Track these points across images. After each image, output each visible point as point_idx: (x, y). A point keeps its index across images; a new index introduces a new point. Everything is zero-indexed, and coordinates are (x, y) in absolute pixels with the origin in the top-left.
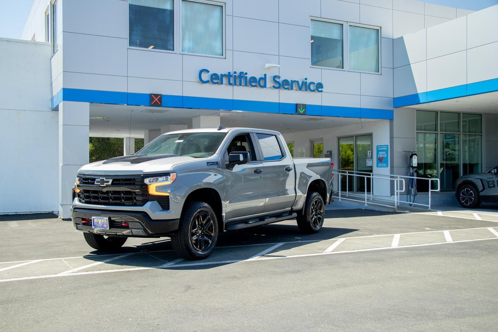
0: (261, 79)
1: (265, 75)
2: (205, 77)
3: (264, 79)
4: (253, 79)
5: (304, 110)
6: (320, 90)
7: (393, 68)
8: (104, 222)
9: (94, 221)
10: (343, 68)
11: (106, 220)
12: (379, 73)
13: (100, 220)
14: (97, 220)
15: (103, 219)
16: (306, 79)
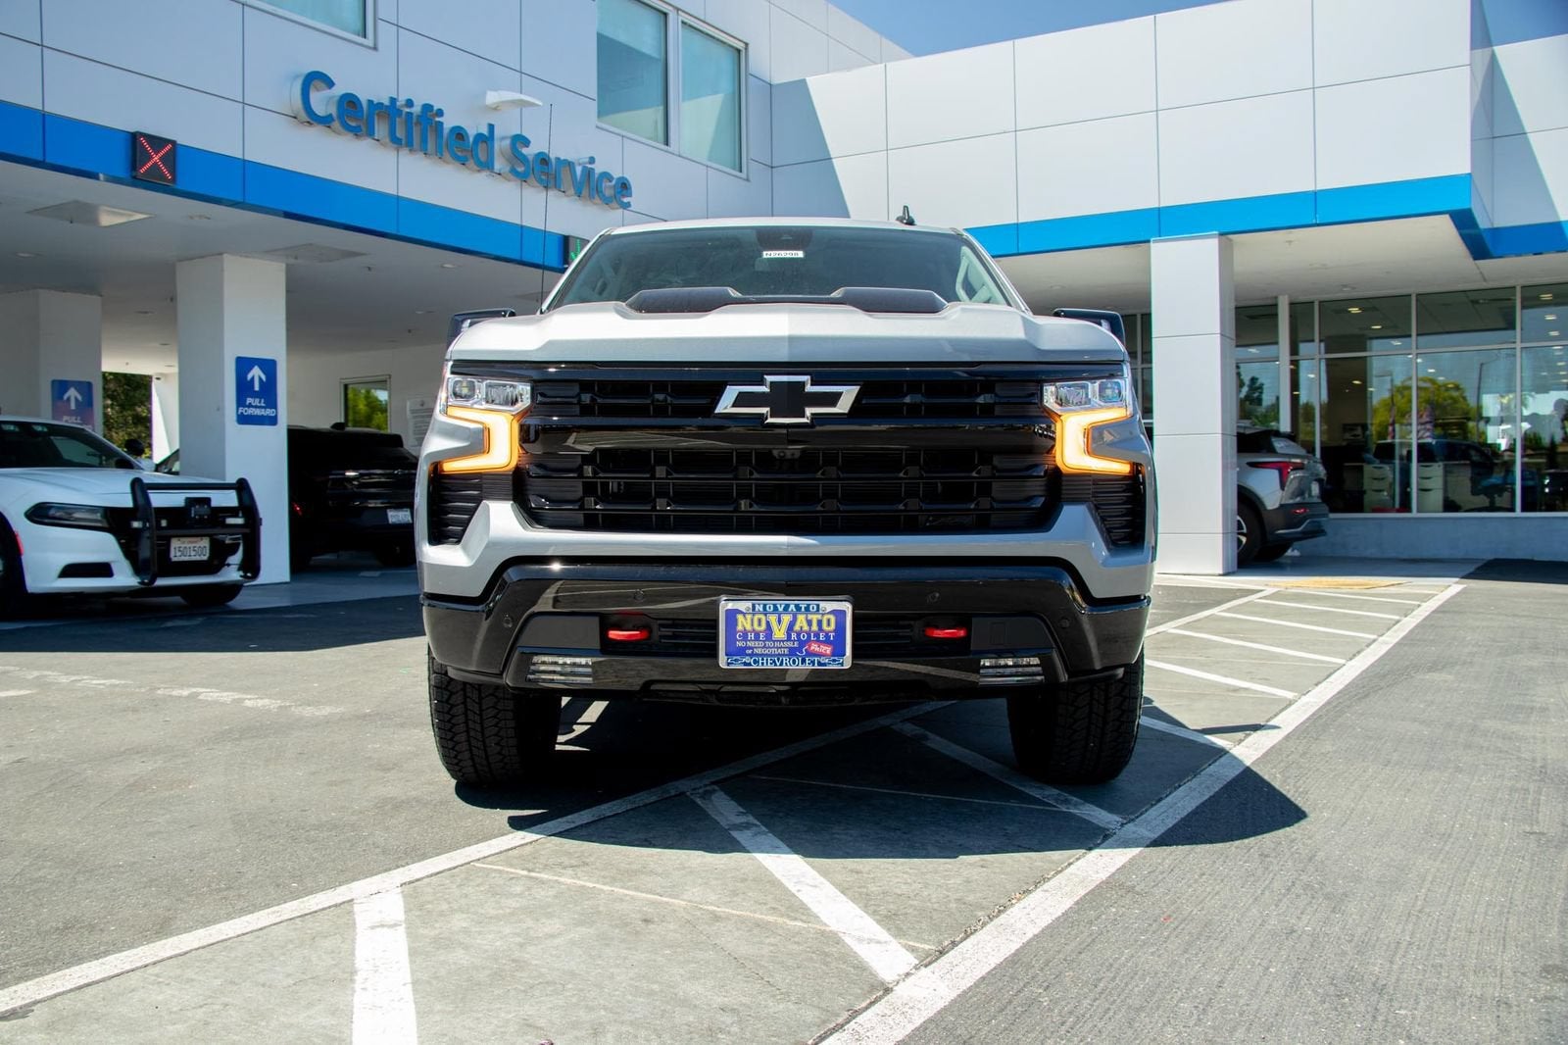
0: (480, 137)
1: (491, 127)
2: (322, 102)
3: (486, 139)
4: (459, 134)
6: (626, 200)
7: (772, 167)
8: (815, 627)
9: (736, 625)
10: (667, 143)
11: (833, 618)
12: (743, 175)
13: (787, 619)
14: (760, 621)
15: (807, 609)
16: (592, 160)
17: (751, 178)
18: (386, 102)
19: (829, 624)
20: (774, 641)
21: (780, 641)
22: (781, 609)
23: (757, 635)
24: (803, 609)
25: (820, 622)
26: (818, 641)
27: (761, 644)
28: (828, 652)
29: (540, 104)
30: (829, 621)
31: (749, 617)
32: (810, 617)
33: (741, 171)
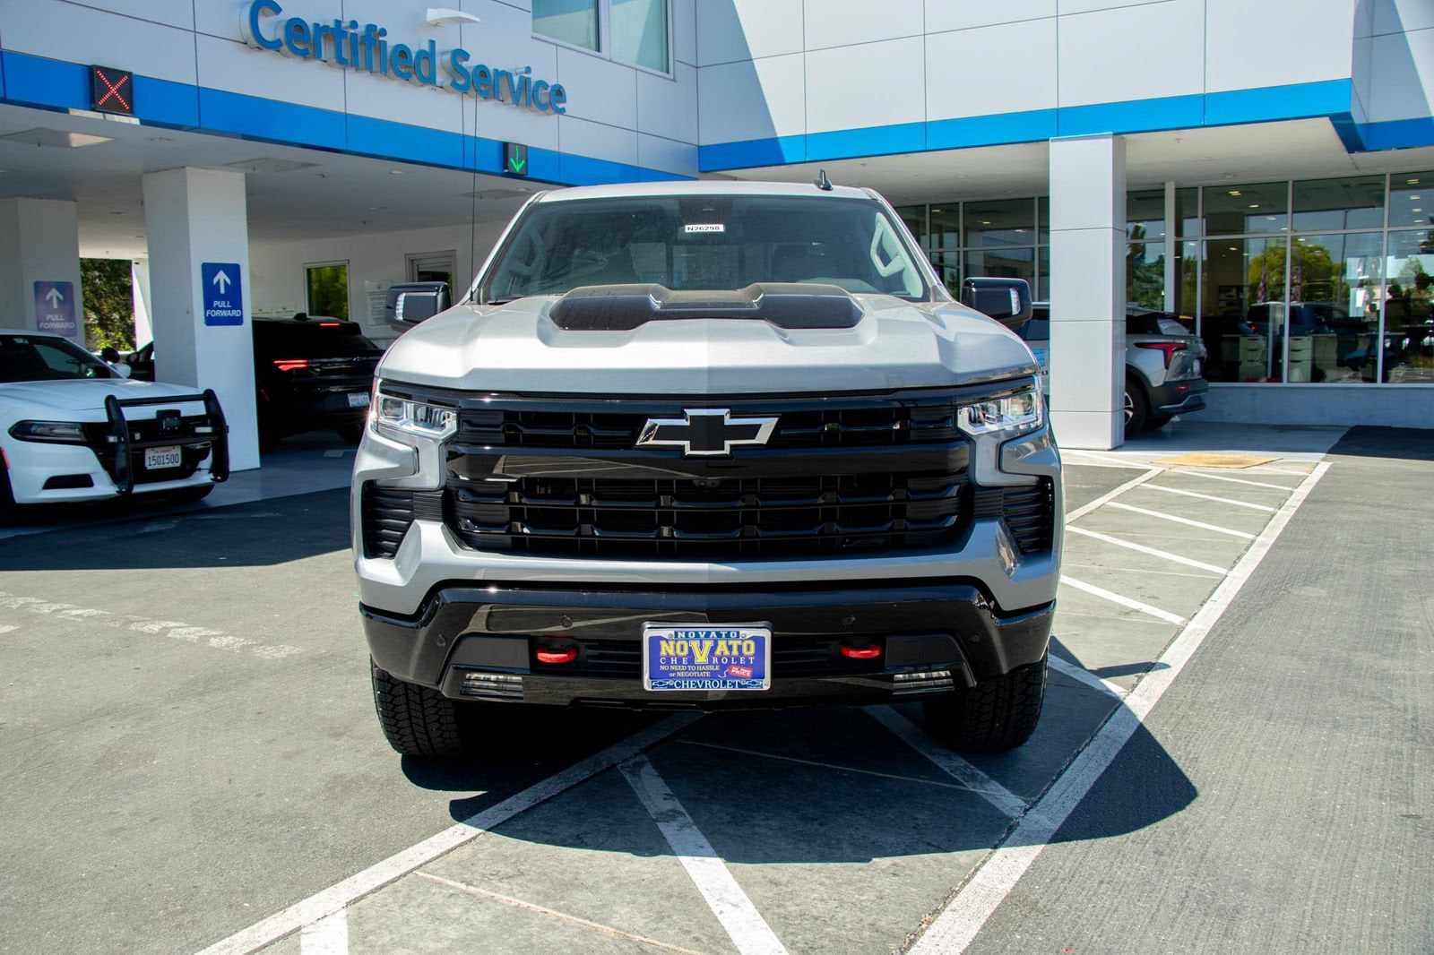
0: (421, 53)
1: (432, 43)
2: (270, 27)
3: (428, 56)
4: (402, 52)
5: (523, 162)
6: (561, 106)
7: (697, 68)
8: (735, 652)
9: (660, 650)
10: (598, 49)
11: (752, 644)
12: (671, 76)
13: (708, 644)
14: (682, 646)
15: (728, 635)
16: (528, 70)
17: (678, 78)
18: (332, 25)
19: (749, 649)
20: (696, 665)
21: (702, 665)
22: (702, 636)
23: (680, 660)
24: (724, 636)
25: (740, 648)
26: (738, 665)
27: (684, 668)
28: (748, 675)
29: (478, 20)
30: (749, 646)
31: (672, 643)
32: (730, 643)
33: (668, 72)
